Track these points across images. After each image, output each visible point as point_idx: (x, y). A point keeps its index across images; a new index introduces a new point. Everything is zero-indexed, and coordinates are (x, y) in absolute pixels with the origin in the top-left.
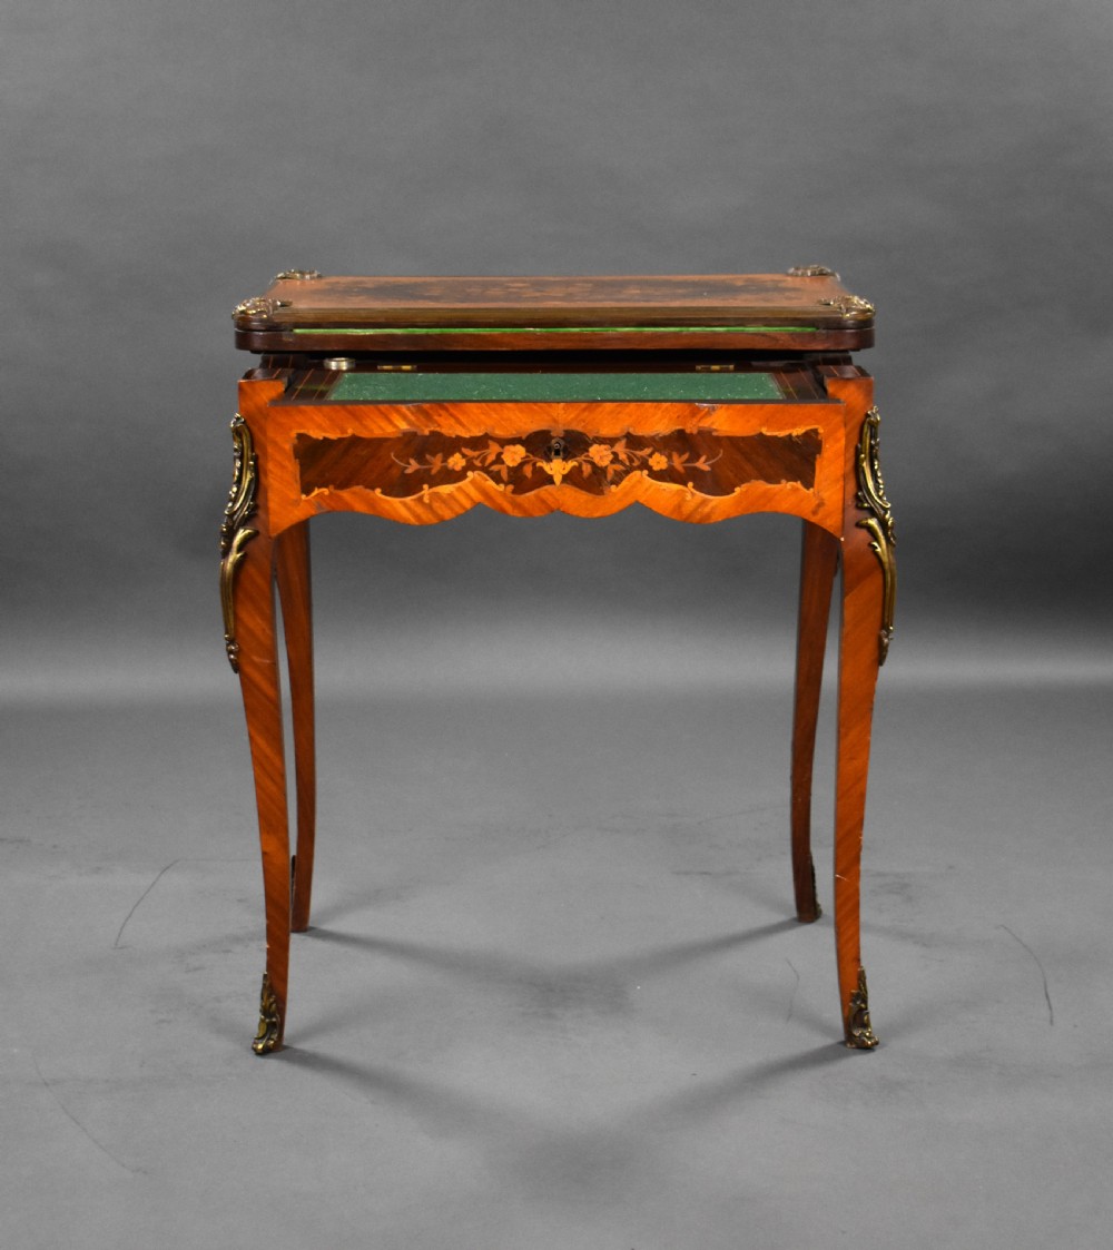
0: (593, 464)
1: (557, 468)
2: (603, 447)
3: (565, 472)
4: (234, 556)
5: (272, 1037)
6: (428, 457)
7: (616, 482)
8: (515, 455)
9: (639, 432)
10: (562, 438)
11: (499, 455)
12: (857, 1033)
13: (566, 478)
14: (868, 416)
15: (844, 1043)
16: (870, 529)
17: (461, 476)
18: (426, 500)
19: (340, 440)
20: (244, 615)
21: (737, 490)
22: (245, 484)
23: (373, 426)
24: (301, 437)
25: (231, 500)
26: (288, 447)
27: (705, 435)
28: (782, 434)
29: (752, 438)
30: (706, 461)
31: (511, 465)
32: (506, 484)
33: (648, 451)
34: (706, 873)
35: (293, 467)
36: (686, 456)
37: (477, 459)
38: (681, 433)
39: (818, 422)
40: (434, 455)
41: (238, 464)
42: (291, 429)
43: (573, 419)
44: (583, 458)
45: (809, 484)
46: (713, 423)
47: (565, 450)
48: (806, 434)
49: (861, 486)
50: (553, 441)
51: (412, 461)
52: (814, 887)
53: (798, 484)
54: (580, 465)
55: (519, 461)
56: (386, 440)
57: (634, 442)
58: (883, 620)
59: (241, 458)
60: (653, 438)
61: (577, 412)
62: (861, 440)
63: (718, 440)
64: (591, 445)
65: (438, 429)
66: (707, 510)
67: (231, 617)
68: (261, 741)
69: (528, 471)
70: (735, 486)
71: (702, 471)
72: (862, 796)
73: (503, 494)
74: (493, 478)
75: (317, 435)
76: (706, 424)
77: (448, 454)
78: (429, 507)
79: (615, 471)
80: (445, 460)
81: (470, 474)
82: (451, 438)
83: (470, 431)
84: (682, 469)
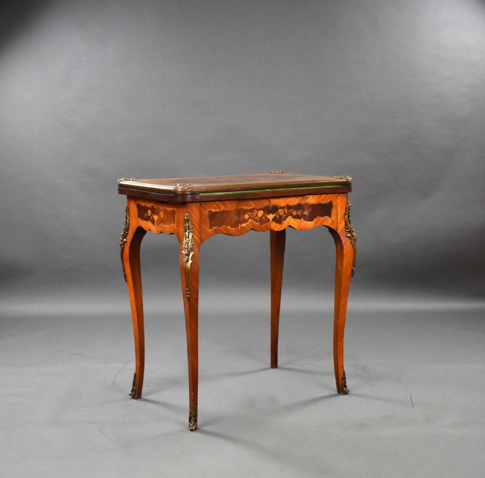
0: (279, 215)
1: (271, 217)
2: (281, 210)
3: (273, 218)
4: (190, 262)
7: (285, 220)
9: (290, 205)
10: (272, 208)
11: (257, 214)
13: (273, 220)
17: (247, 221)
18: (240, 228)
19: (220, 211)
24: (210, 211)
26: (206, 214)
27: (306, 204)
29: (318, 204)
30: (306, 212)
31: (260, 217)
32: (258, 222)
33: (292, 210)
35: (208, 221)
37: (251, 216)
38: (300, 204)
39: (332, 199)
40: (241, 215)
42: (207, 209)
43: (274, 202)
44: (277, 213)
45: (330, 217)
46: (308, 201)
47: (272, 211)
48: (329, 202)
50: (269, 209)
51: (237, 217)
53: (328, 217)
54: (276, 215)
55: (261, 215)
57: (289, 207)
60: (293, 206)
61: (275, 200)
63: (309, 205)
64: (278, 209)
65: (242, 208)
66: (307, 226)
69: (264, 217)
70: (314, 219)
71: (305, 215)
73: (257, 225)
74: (255, 221)
75: (214, 210)
76: (306, 202)
77: (244, 214)
78: (240, 231)
79: (285, 217)
80: (244, 217)
81: (250, 220)
82: (245, 210)
83: (249, 208)
84: (299, 214)
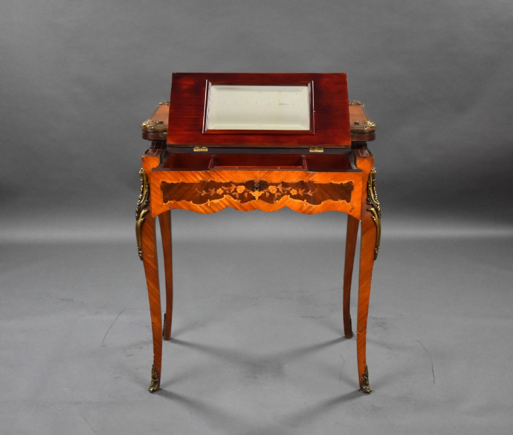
0: (270, 192)
1: (257, 194)
2: (273, 186)
3: (260, 195)
4: (141, 220)
5: (156, 386)
6: (210, 190)
7: (278, 199)
8: (241, 189)
9: (287, 181)
10: (259, 183)
11: (235, 189)
12: (364, 387)
13: (260, 198)
14: (372, 171)
15: (359, 390)
16: (372, 212)
17: (222, 196)
18: (209, 205)
19: (177, 184)
20: (144, 240)
21: (322, 203)
22: (145, 193)
23: (189, 179)
24: (163, 182)
25: (139, 199)
26: (158, 186)
27: (311, 183)
28: (339, 183)
29: (328, 184)
30: (311, 192)
31: (240, 193)
32: (238, 200)
33: (290, 188)
34: (313, 317)
35: (160, 193)
36: (304, 190)
37: (227, 190)
38: (302, 182)
39: (352, 178)
40: (212, 189)
41: (142, 186)
42: (159, 180)
43: (263, 177)
44: (266, 190)
45: (348, 201)
46: (313, 179)
47: (260, 187)
48: (348, 183)
49: (369, 196)
50: (255, 184)
51: (204, 191)
52: (351, 326)
53: (345, 201)
54: (265, 193)
55: (243, 191)
56: (194, 184)
57: (285, 185)
58: (376, 244)
59: (143, 184)
60: (292, 184)
61: (264, 174)
62: (369, 179)
63: (315, 184)
64: (269, 186)
65: (213, 180)
66: (311, 209)
67: (140, 242)
68: (151, 284)
69: (246, 195)
70: (321, 202)
71: (310, 196)
72: (367, 306)
73: (237, 203)
74: (233, 197)
75: (169, 182)
76: (311, 179)
77: (217, 188)
78: (210, 207)
79: (278, 195)
80: (216, 191)
81: (225, 196)
82: (218, 183)
83: (224, 180)
84: (302, 195)
